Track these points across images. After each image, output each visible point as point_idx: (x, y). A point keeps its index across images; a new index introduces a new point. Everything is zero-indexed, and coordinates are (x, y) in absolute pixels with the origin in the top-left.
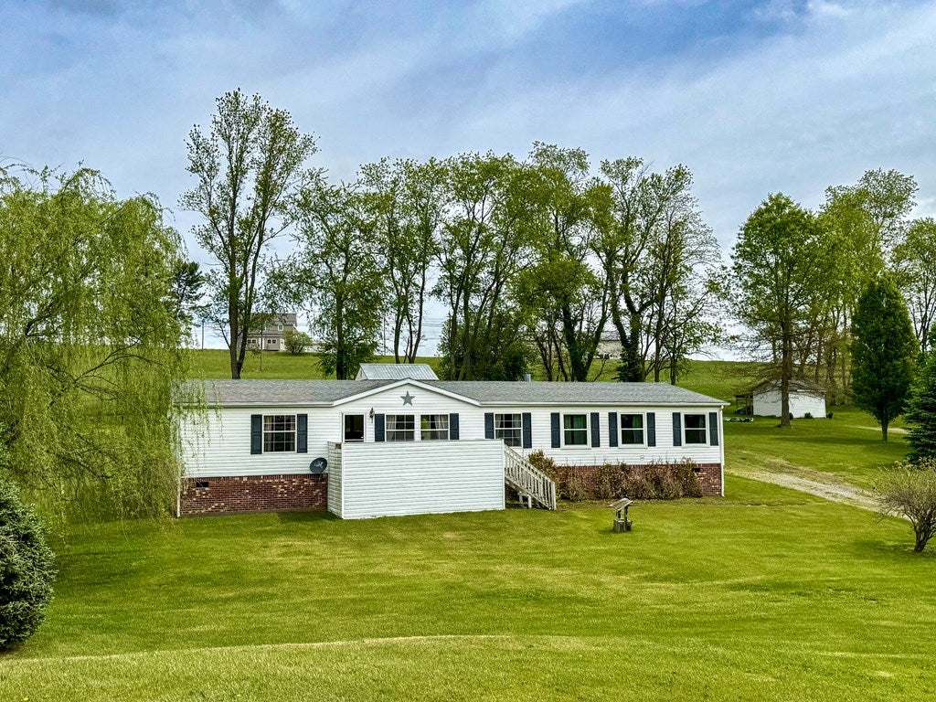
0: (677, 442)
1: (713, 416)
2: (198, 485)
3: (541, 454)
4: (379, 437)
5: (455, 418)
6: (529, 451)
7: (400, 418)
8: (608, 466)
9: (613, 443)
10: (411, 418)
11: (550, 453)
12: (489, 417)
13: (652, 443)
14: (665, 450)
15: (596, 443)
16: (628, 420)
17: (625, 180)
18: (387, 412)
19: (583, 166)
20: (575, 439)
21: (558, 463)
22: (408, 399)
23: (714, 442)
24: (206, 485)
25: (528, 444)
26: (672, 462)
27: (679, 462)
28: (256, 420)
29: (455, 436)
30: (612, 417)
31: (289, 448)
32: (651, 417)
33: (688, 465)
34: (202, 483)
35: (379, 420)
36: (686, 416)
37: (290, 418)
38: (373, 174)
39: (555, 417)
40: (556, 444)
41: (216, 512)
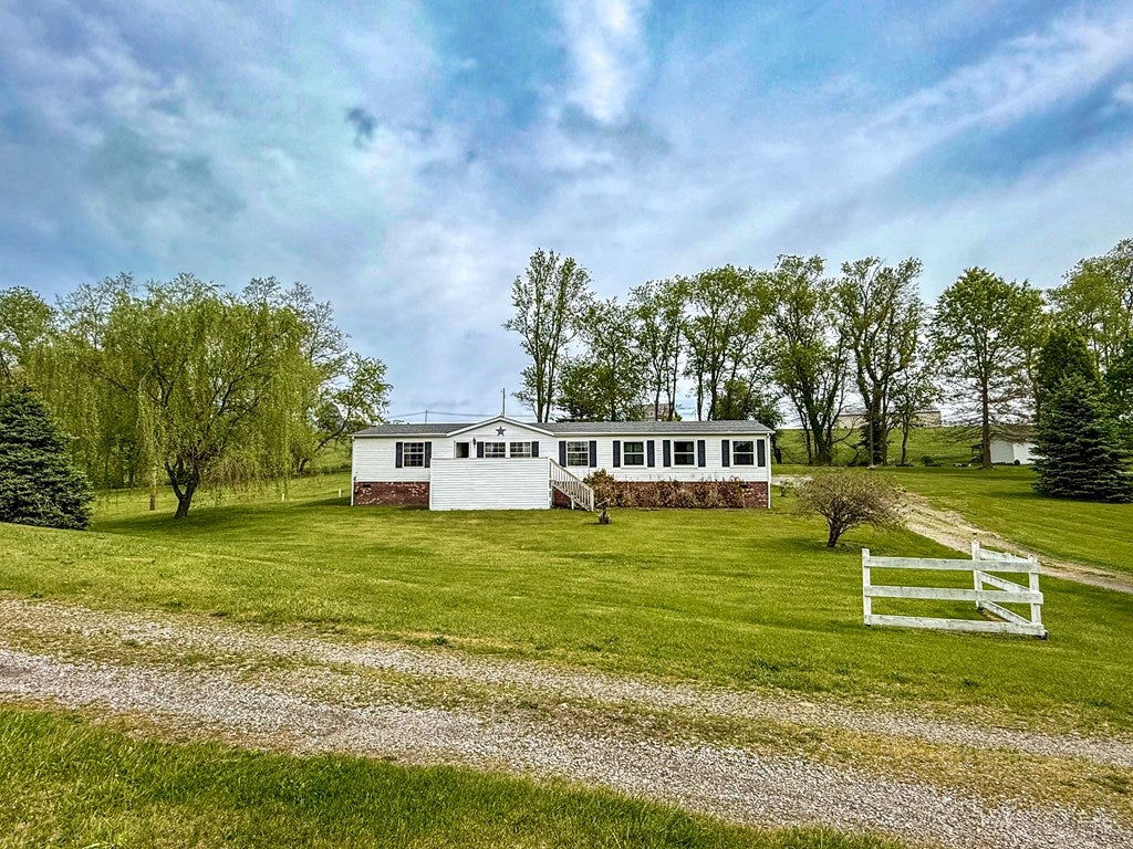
0: (726, 464)
1: (761, 443)
2: (364, 486)
3: (603, 471)
4: (480, 455)
5: (535, 445)
6: (594, 470)
7: (496, 445)
8: (663, 482)
9: (667, 464)
10: (503, 444)
11: (611, 471)
12: (562, 444)
13: (702, 464)
14: (714, 470)
15: (651, 464)
16: (680, 446)
17: (863, 276)
18: (485, 440)
19: (820, 269)
20: (634, 460)
21: (618, 479)
22: (501, 432)
23: (762, 464)
24: (369, 486)
25: (594, 465)
26: (720, 480)
27: (727, 480)
28: (399, 445)
29: (535, 454)
30: (666, 443)
31: (420, 464)
32: (702, 444)
33: (736, 483)
34: (366, 485)
35: (480, 446)
36: (735, 443)
37: (421, 445)
38: (641, 293)
39: (616, 444)
40: (617, 464)
41: (374, 504)
